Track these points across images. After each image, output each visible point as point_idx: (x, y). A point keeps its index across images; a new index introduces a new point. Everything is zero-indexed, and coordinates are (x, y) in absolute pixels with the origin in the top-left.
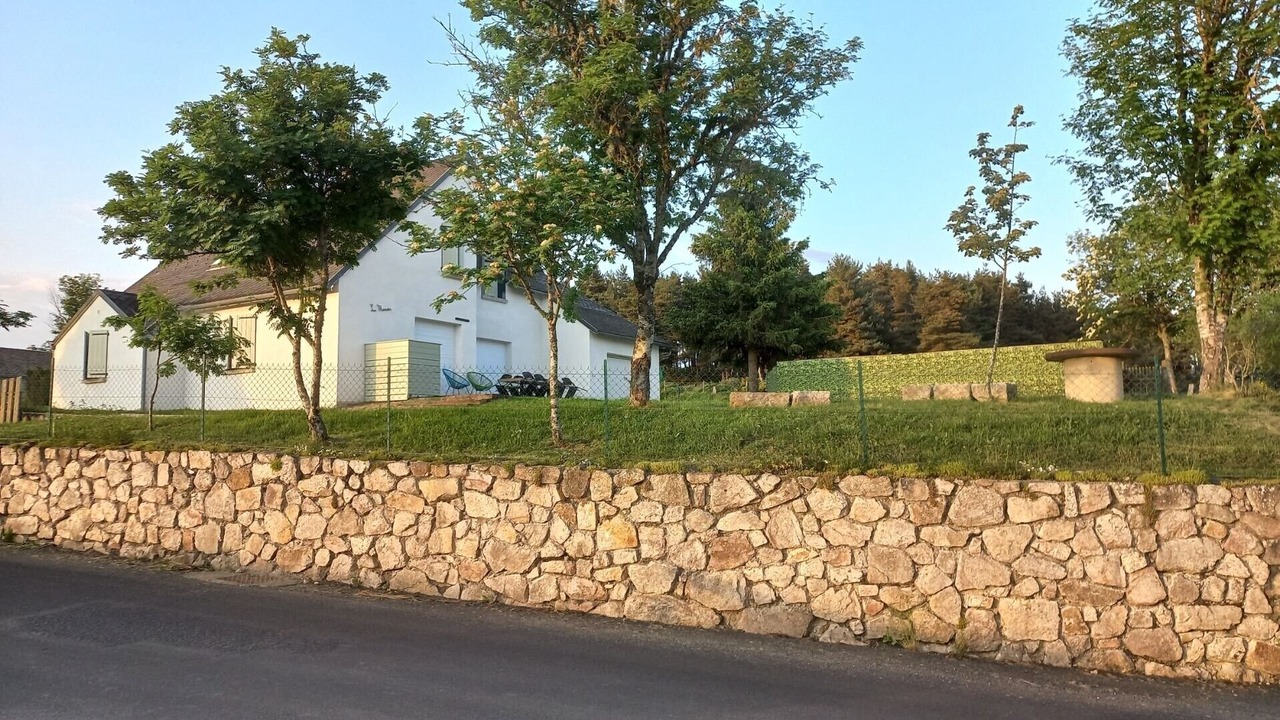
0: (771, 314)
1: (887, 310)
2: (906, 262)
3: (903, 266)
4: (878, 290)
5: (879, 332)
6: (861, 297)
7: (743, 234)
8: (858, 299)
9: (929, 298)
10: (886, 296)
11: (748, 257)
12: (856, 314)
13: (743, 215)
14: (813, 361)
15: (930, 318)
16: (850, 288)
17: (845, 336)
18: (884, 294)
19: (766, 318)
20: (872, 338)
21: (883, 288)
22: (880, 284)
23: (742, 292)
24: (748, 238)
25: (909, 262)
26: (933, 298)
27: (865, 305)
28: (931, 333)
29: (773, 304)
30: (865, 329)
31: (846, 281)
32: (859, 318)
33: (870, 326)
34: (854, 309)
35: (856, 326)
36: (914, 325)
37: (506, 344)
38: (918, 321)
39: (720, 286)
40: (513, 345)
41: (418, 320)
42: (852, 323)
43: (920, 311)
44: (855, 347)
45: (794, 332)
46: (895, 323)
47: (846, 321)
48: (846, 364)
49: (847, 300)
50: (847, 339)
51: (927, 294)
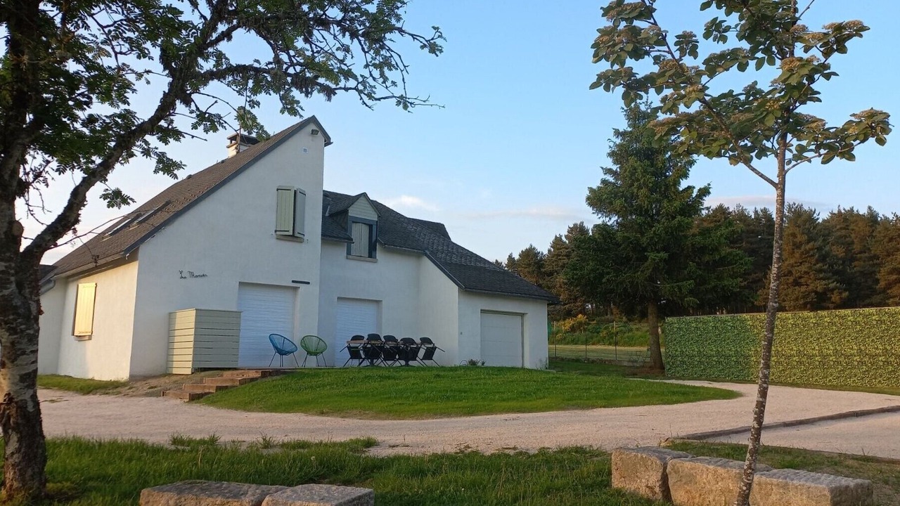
0: (662, 265)
1: (847, 251)
2: (866, 208)
3: (863, 211)
4: (839, 233)
5: (836, 273)
6: (815, 241)
7: (636, 184)
8: (812, 244)
9: (887, 239)
10: (847, 239)
11: (640, 207)
12: (810, 256)
13: (636, 165)
14: (705, 317)
15: (889, 259)
16: (803, 233)
17: (800, 278)
18: (846, 237)
19: (655, 269)
20: (828, 279)
21: (843, 232)
22: (841, 228)
23: (631, 243)
24: (639, 188)
25: (870, 208)
26: (891, 240)
27: (819, 249)
28: (891, 273)
29: (664, 255)
30: (820, 271)
31: (799, 227)
32: (813, 261)
33: (826, 267)
34: (808, 252)
35: (810, 268)
36: (874, 265)
37: (378, 302)
38: (875, 261)
39: (611, 238)
40: (383, 302)
41: (241, 284)
42: (807, 265)
43: (878, 252)
44: (810, 288)
45: (688, 284)
46: (856, 263)
47: (801, 263)
48: (743, 321)
49: (801, 244)
50: (802, 280)
51: (885, 237)
